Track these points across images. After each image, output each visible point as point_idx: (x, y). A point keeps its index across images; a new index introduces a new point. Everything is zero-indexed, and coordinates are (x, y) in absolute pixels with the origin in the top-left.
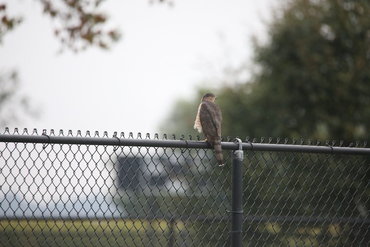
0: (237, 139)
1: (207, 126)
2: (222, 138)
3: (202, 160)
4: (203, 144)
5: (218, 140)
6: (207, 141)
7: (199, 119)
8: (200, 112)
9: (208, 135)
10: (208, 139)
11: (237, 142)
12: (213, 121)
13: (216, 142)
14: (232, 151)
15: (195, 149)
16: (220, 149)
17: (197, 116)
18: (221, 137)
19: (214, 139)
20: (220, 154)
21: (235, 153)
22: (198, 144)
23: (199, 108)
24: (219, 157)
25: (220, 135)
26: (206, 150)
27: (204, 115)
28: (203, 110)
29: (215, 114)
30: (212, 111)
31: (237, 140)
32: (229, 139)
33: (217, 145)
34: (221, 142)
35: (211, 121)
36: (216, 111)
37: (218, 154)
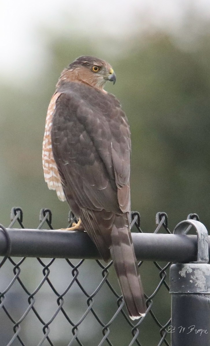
0: (188, 224)
1: (79, 177)
2: (136, 217)
3: (61, 298)
4: (64, 241)
5: (121, 225)
6: (79, 231)
7: (52, 153)
8: (54, 125)
9: (84, 210)
10: (84, 221)
11: (189, 233)
12: (101, 159)
13: (117, 234)
14: (173, 265)
15: (35, 259)
16: (131, 259)
17: (44, 143)
18: (133, 216)
19: (107, 224)
20: (129, 275)
21: (183, 273)
22: (49, 240)
23: (51, 112)
24: (129, 285)
25: (127, 208)
26: (75, 262)
27: (67, 136)
28: (62, 119)
29: (108, 130)
30: (98, 121)
31: (190, 227)
32: (159, 223)
33: (118, 244)
34: (133, 234)
35: (92, 155)
36: (113, 122)
37: (123, 278)
